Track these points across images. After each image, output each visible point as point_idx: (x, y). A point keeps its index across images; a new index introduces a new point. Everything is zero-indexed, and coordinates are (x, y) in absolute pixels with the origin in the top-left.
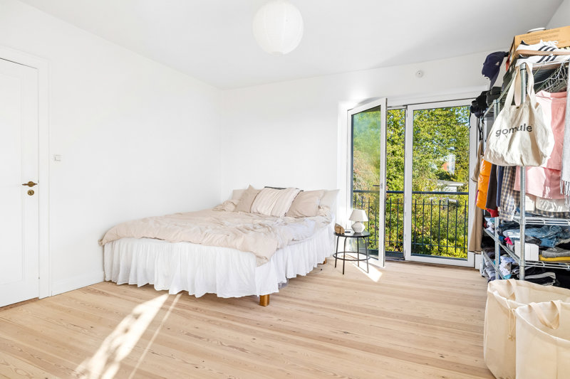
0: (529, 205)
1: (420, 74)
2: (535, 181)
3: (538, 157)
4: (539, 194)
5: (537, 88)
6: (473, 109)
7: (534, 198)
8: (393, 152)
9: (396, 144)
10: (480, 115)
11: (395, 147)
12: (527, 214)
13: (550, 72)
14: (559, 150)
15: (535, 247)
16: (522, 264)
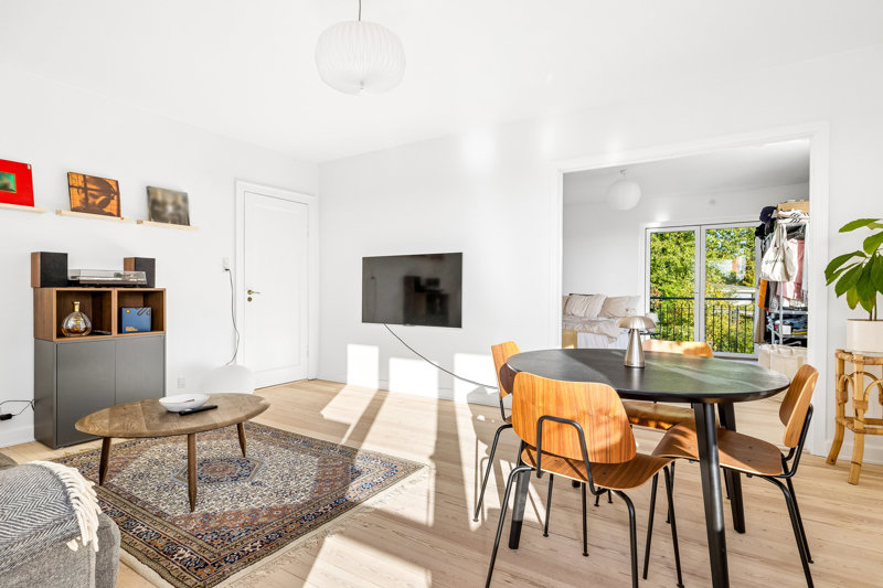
0: (786, 304)
1: (713, 202)
2: (789, 289)
3: (788, 277)
4: (791, 297)
5: (789, 238)
6: (757, 234)
7: (789, 299)
8: (664, 250)
9: (667, 238)
10: (762, 238)
11: (666, 242)
12: (784, 308)
13: (797, 228)
14: (801, 273)
15: (789, 327)
16: (781, 337)
